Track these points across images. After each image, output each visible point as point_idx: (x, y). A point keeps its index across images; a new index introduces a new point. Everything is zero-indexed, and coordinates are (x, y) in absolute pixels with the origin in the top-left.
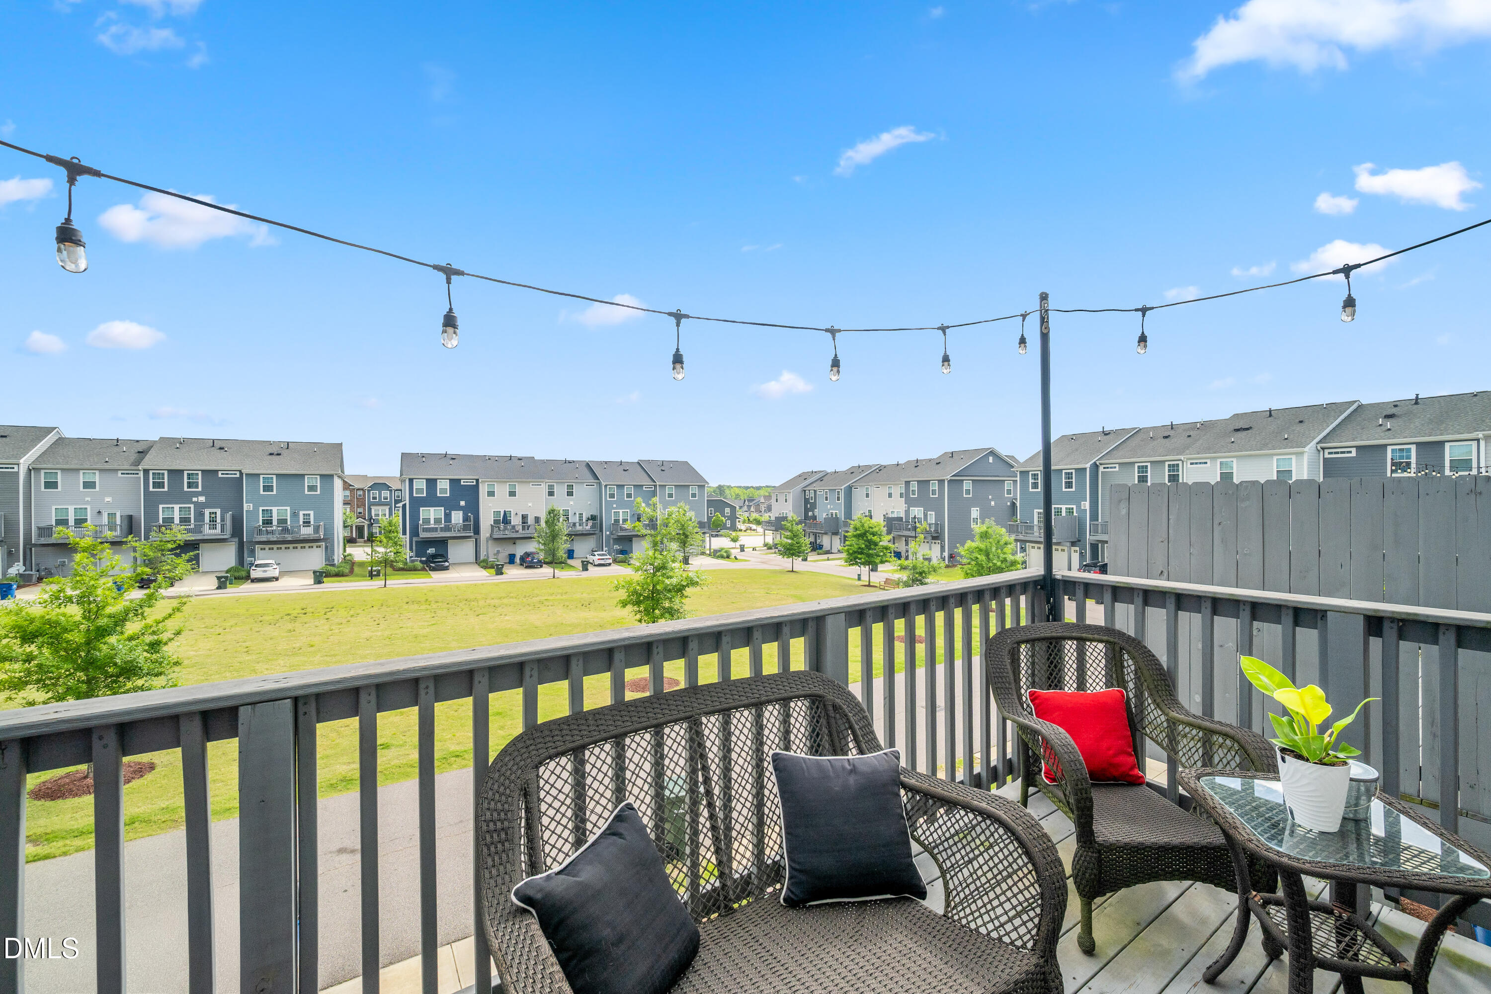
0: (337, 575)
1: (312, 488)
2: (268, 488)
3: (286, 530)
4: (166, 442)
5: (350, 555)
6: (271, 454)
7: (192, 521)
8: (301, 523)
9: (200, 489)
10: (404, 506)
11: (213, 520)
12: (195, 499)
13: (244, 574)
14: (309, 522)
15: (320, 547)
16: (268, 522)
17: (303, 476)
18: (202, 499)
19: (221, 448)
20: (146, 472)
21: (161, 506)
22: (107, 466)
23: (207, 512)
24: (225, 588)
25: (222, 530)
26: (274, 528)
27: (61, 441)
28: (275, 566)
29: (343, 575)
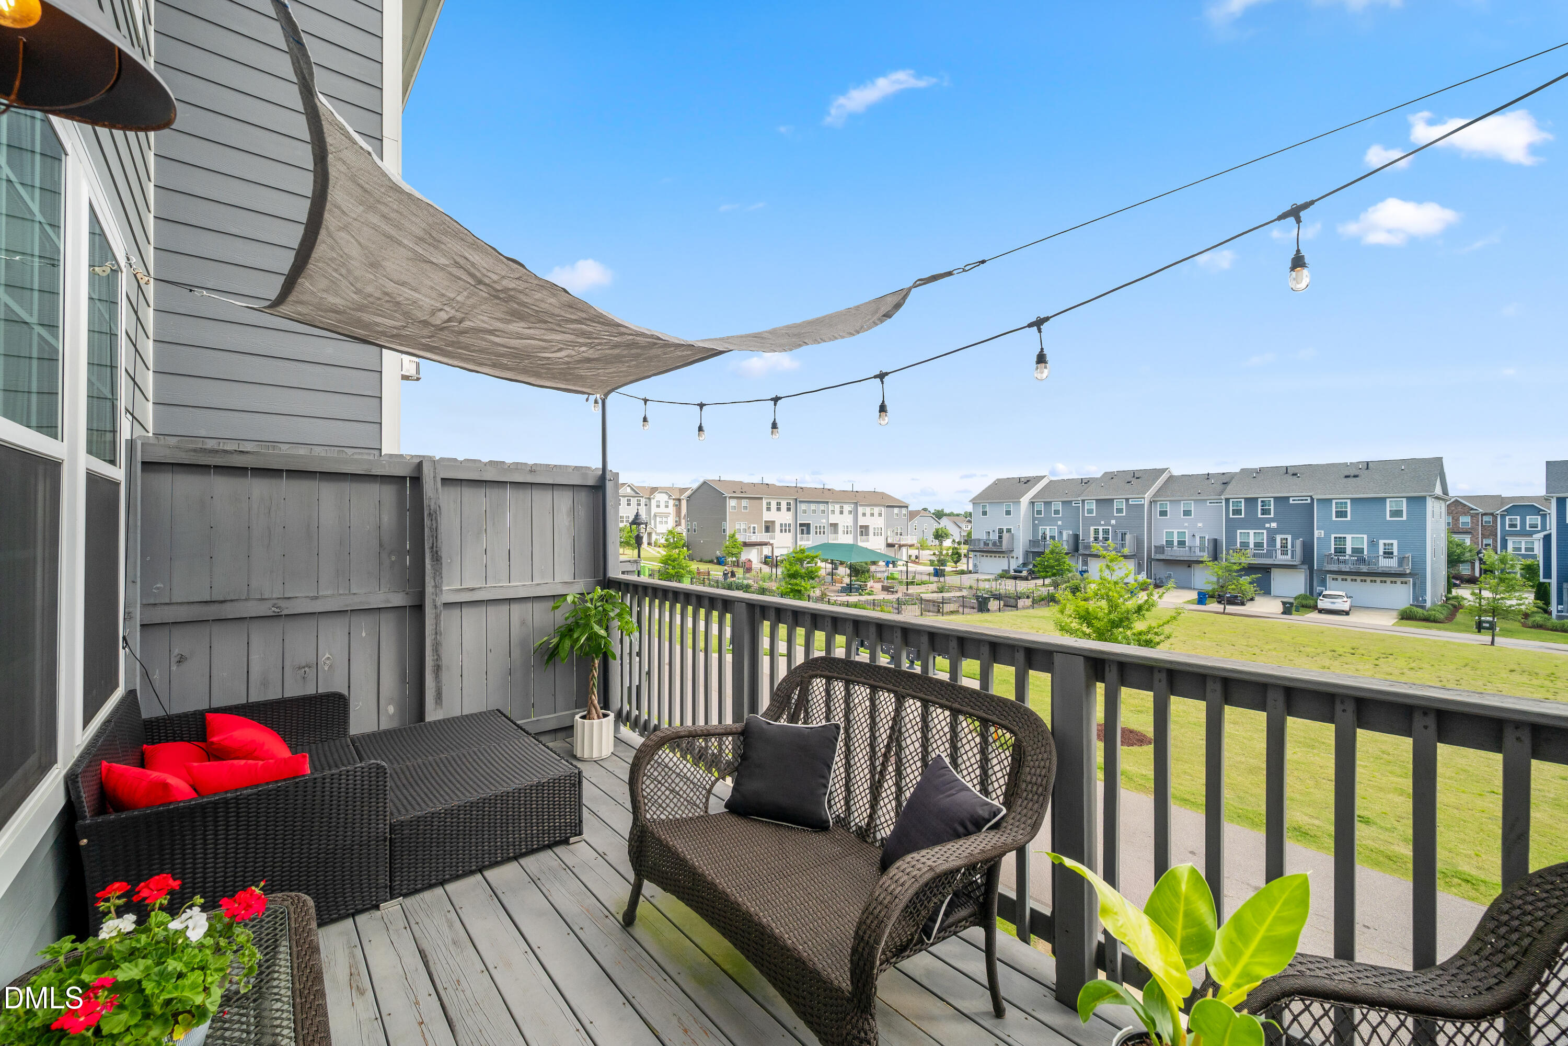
0: (1426, 619)
1: (1397, 513)
2: (1341, 514)
3: (1362, 560)
4: (1246, 473)
5: (1456, 598)
6: (1346, 477)
7: (1265, 546)
8: (1381, 553)
9: (1272, 516)
10: (1547, 538)
11: (1284, 546)
12: (1267, 525)
13: (1312, 603)
14: (1392, 553)
15: (1406, 583)
16: (1340, 551)
17: (1384, 499)
18: (1274, 525)
19: (1294, 475)
20: (1227, 500)
21: (1239, 531)
22: (1199, 498)
23: (1278, 538)
24: (1290, 614)
25: (1292, 557)
26: (1347, 557)
27: (1171, 477)
28: (1345, 599)
29: (1435, 621)
